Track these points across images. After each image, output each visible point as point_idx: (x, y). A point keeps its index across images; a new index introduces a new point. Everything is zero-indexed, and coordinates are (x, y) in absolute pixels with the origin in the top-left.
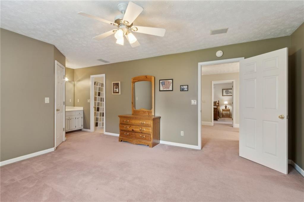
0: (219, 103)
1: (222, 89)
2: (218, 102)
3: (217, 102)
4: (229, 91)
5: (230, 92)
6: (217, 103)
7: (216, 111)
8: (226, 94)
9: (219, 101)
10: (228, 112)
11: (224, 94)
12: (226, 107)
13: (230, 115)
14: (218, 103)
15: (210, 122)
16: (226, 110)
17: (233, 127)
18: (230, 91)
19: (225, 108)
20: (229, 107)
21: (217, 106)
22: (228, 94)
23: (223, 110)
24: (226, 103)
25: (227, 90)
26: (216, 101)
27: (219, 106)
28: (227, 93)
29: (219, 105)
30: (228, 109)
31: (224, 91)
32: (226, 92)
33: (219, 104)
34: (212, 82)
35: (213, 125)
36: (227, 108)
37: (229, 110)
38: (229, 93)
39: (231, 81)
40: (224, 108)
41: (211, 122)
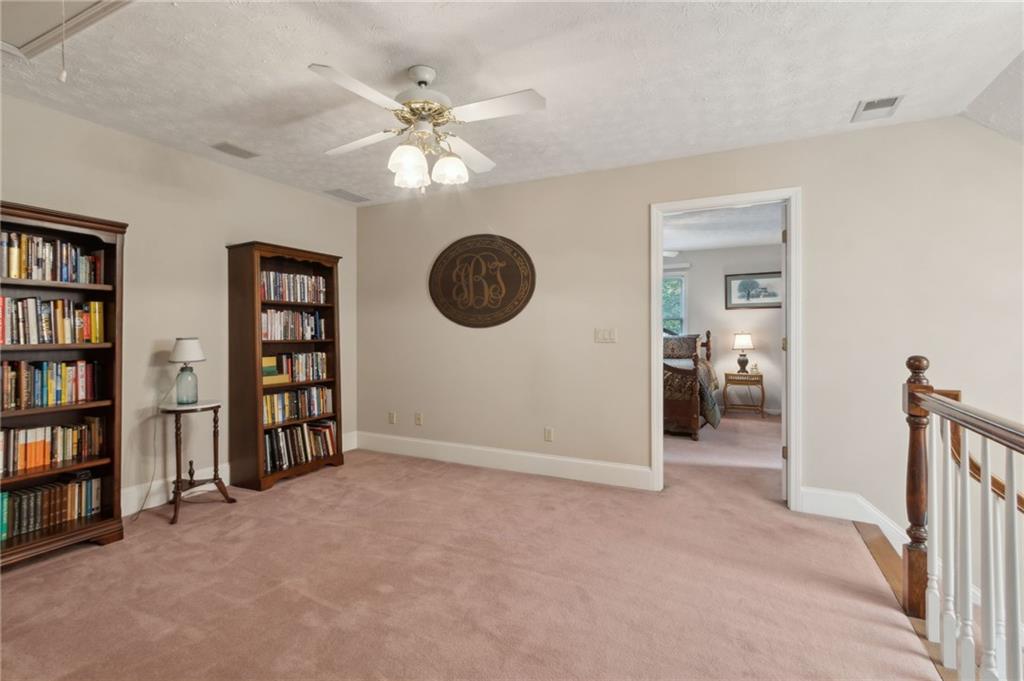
0: (712, 344)
1: (726, 276)
2: (704, 340)
3: (698, 336)
4: (757, 285)
5: (765, 289)
6: (699, 344)
7: (692, 388)
8: (744, 301)
9: (708, 334)
10: (755, 389)
11: (736, 298)
12: (743, 363)
13: (762, 406)
14: (706, 345)
15: (640, 464)
16: (745, 376)
17: (785, 503)
18: (762, 282)
19: (739, 368)
20: (759, 364)
21: (696, 360)
22: (754, 301)
23: (730, 379)
24: (743, 341)
25: (747, 280)
26: (694, 333)
27: (708, 357)
28: (749, 296)
29: (712, 351)
30: (755, 372)
31: (735, 284)
32: (743, 288)
33: (708, 350)
34: (652, 206)
35: (658, 485)
36: (748, 368)
37: (758, 380)
38: (758, 296)
39: (776, 195)
40: (735, 368)
41: (646, 469)
